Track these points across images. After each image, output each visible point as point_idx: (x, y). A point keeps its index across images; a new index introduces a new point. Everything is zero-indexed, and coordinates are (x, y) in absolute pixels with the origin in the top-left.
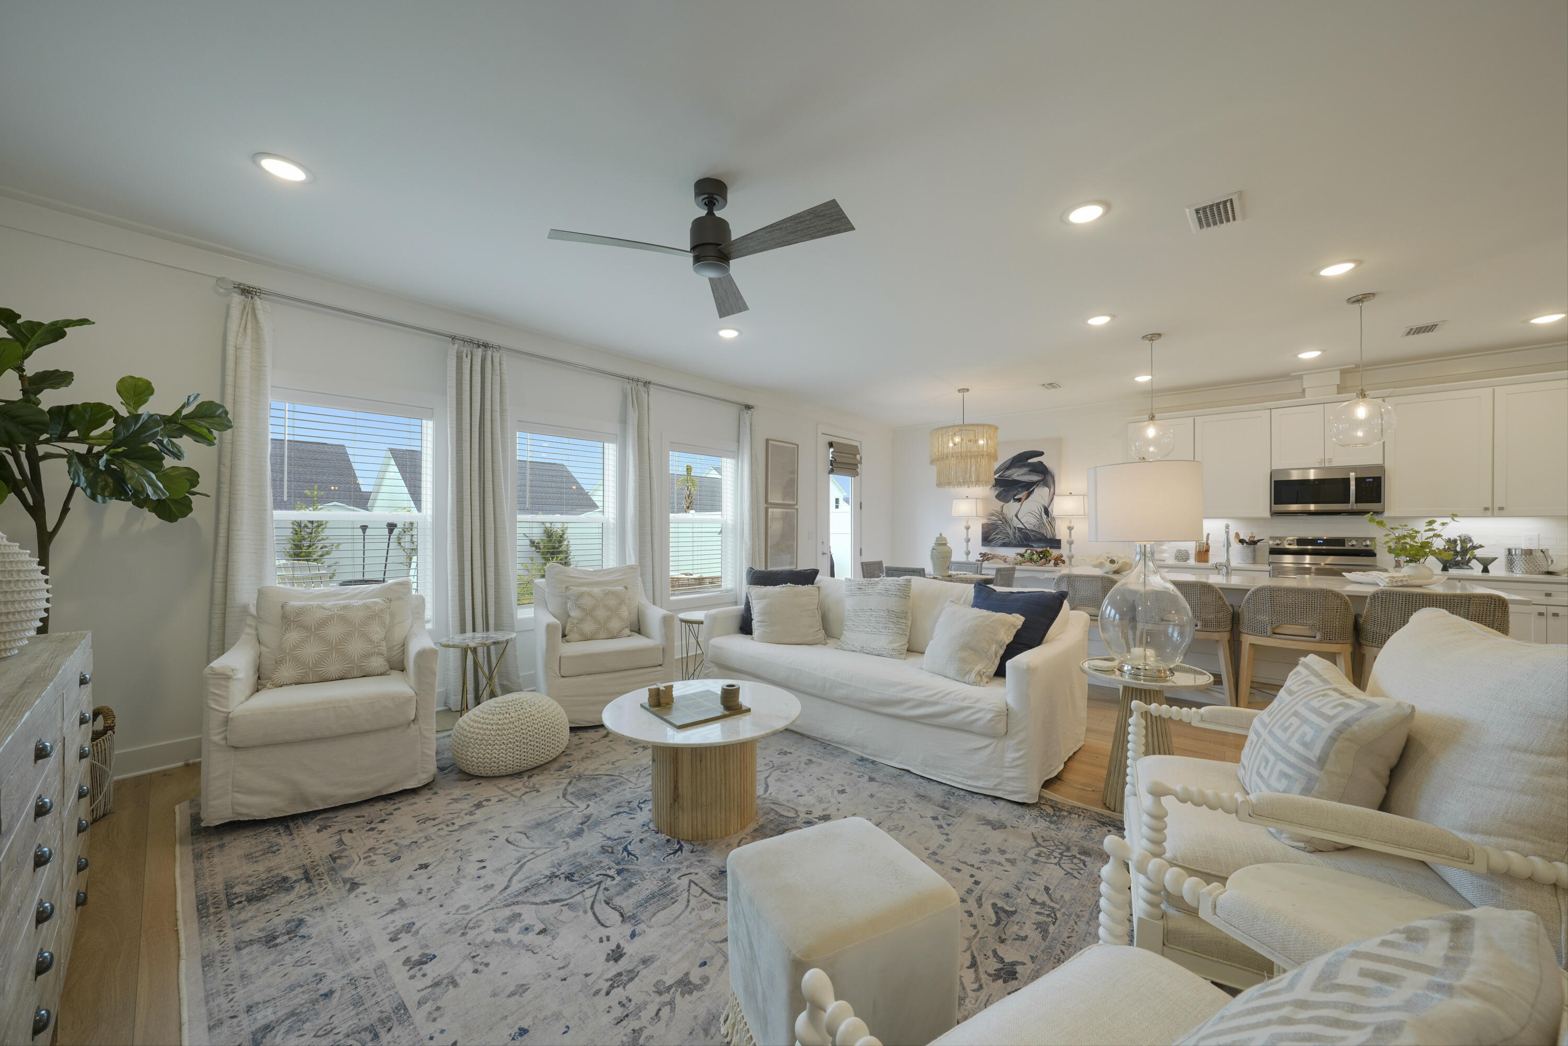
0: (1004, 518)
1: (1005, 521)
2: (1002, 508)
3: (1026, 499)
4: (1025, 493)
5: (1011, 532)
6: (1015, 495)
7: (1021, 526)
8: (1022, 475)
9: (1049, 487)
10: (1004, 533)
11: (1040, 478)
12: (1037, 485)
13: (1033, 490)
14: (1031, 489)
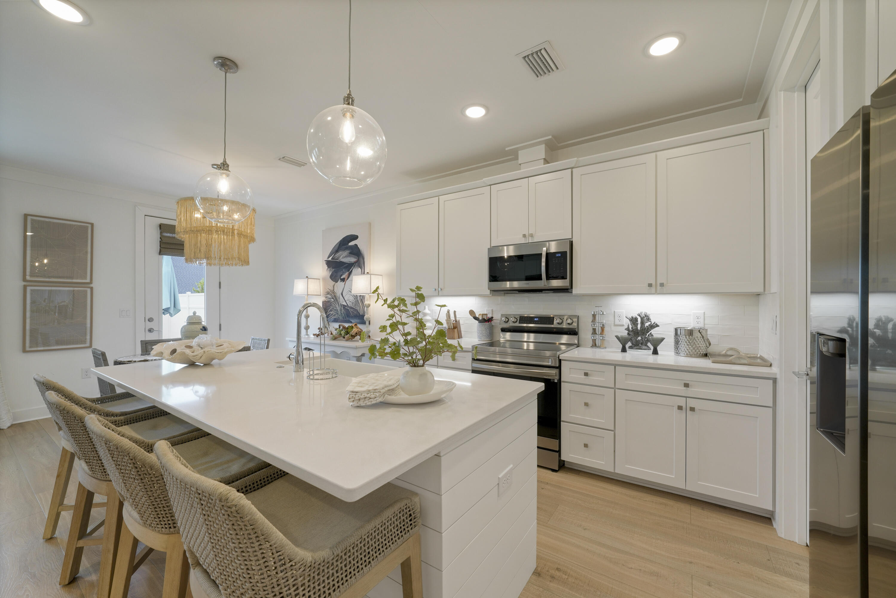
0: (335, 296)
1: (335, 298)
2: (334, 287)
3: (347, 279)
4: (347, 273)
5: (339, 309)
6: (341, 276)
7: (344, 303)
8: (345, 257)
9: (361, 268)
10: (335, 310)
11: (356, 260)
12: (354, 266)
13: (352, 270)
14: (351, 270)
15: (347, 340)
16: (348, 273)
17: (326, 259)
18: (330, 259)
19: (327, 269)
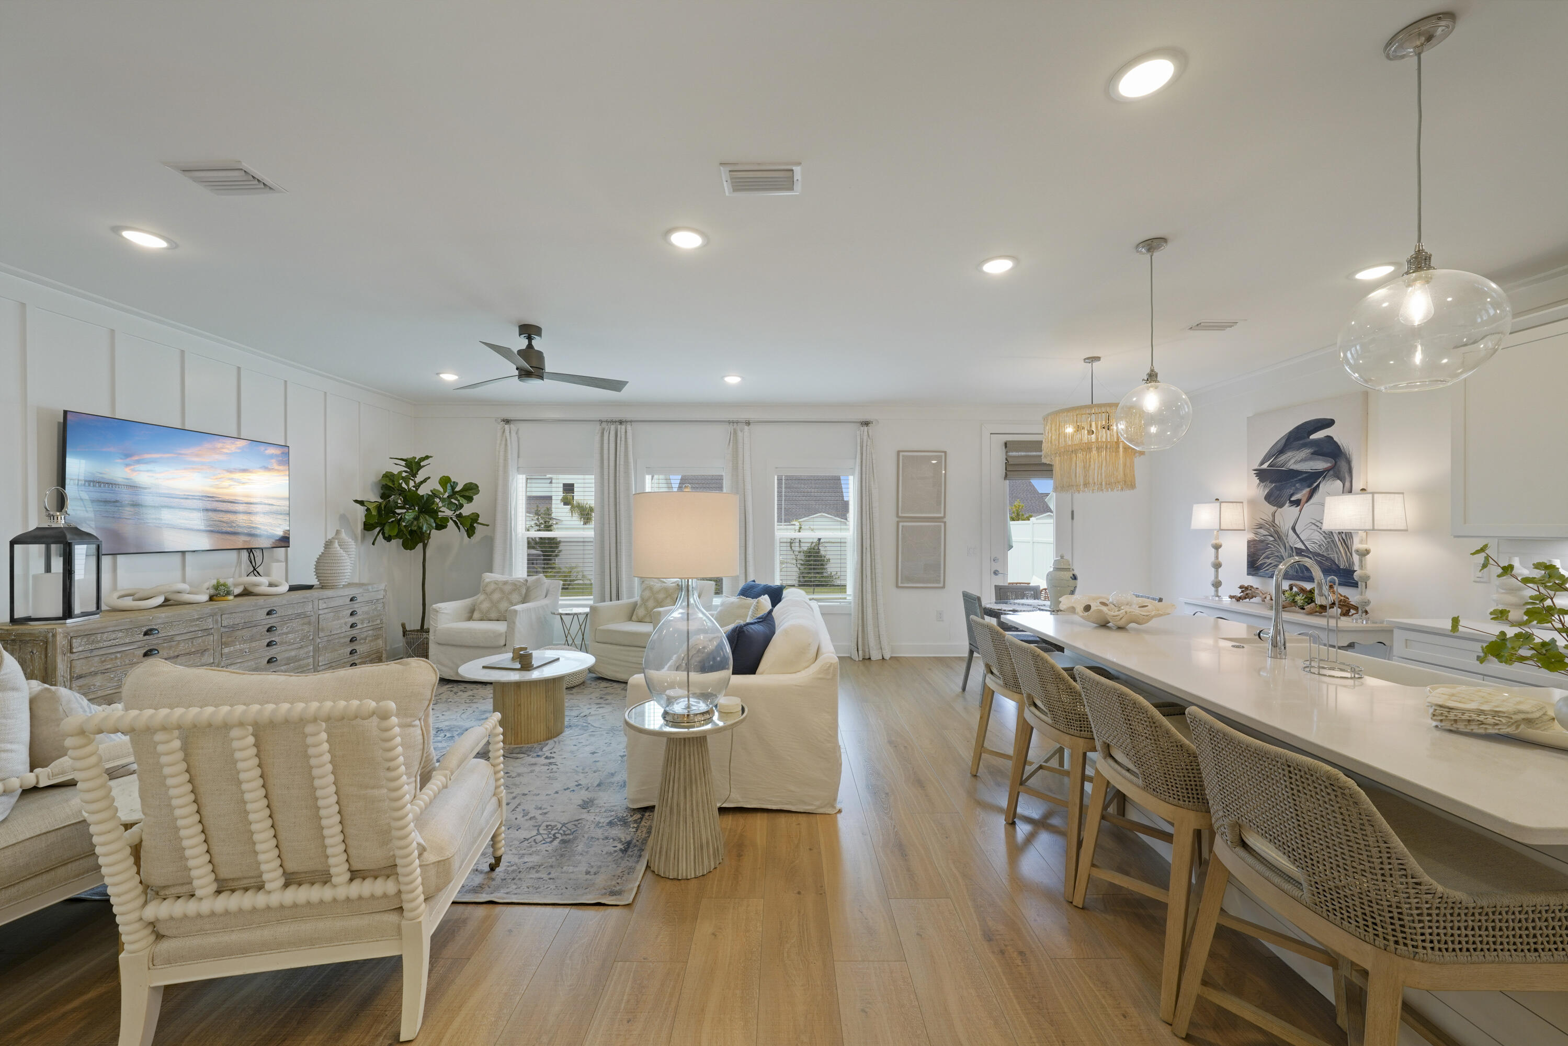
0: (1277, 532)
1: (1278, 536)
2: (1274, 515)
3: (1307, 502)
4: (1306, 491)
5: (1285, 554)
6: (1292, 495)
7: (1300, 545)
8: (1302, 461)
9: (1342, 480)
10: (1277, 556)
11: (1329, 465)
12: (1324, 477)
13: (1318, 485)
14: (1315, 484)
15: (1311, 613)
16: (1308, 489)
17: (1256, 467)
18: (1265, 466)
19: (1259, 484)
